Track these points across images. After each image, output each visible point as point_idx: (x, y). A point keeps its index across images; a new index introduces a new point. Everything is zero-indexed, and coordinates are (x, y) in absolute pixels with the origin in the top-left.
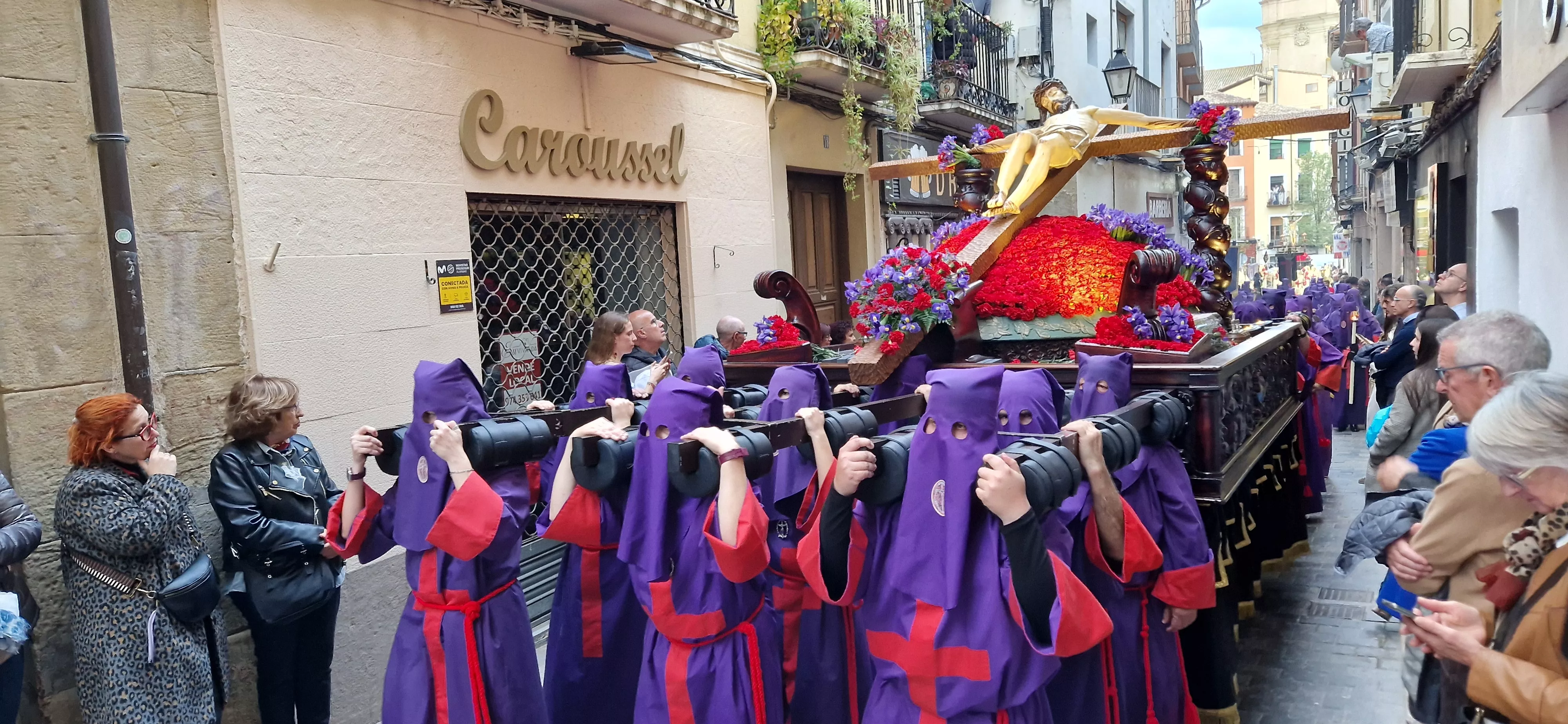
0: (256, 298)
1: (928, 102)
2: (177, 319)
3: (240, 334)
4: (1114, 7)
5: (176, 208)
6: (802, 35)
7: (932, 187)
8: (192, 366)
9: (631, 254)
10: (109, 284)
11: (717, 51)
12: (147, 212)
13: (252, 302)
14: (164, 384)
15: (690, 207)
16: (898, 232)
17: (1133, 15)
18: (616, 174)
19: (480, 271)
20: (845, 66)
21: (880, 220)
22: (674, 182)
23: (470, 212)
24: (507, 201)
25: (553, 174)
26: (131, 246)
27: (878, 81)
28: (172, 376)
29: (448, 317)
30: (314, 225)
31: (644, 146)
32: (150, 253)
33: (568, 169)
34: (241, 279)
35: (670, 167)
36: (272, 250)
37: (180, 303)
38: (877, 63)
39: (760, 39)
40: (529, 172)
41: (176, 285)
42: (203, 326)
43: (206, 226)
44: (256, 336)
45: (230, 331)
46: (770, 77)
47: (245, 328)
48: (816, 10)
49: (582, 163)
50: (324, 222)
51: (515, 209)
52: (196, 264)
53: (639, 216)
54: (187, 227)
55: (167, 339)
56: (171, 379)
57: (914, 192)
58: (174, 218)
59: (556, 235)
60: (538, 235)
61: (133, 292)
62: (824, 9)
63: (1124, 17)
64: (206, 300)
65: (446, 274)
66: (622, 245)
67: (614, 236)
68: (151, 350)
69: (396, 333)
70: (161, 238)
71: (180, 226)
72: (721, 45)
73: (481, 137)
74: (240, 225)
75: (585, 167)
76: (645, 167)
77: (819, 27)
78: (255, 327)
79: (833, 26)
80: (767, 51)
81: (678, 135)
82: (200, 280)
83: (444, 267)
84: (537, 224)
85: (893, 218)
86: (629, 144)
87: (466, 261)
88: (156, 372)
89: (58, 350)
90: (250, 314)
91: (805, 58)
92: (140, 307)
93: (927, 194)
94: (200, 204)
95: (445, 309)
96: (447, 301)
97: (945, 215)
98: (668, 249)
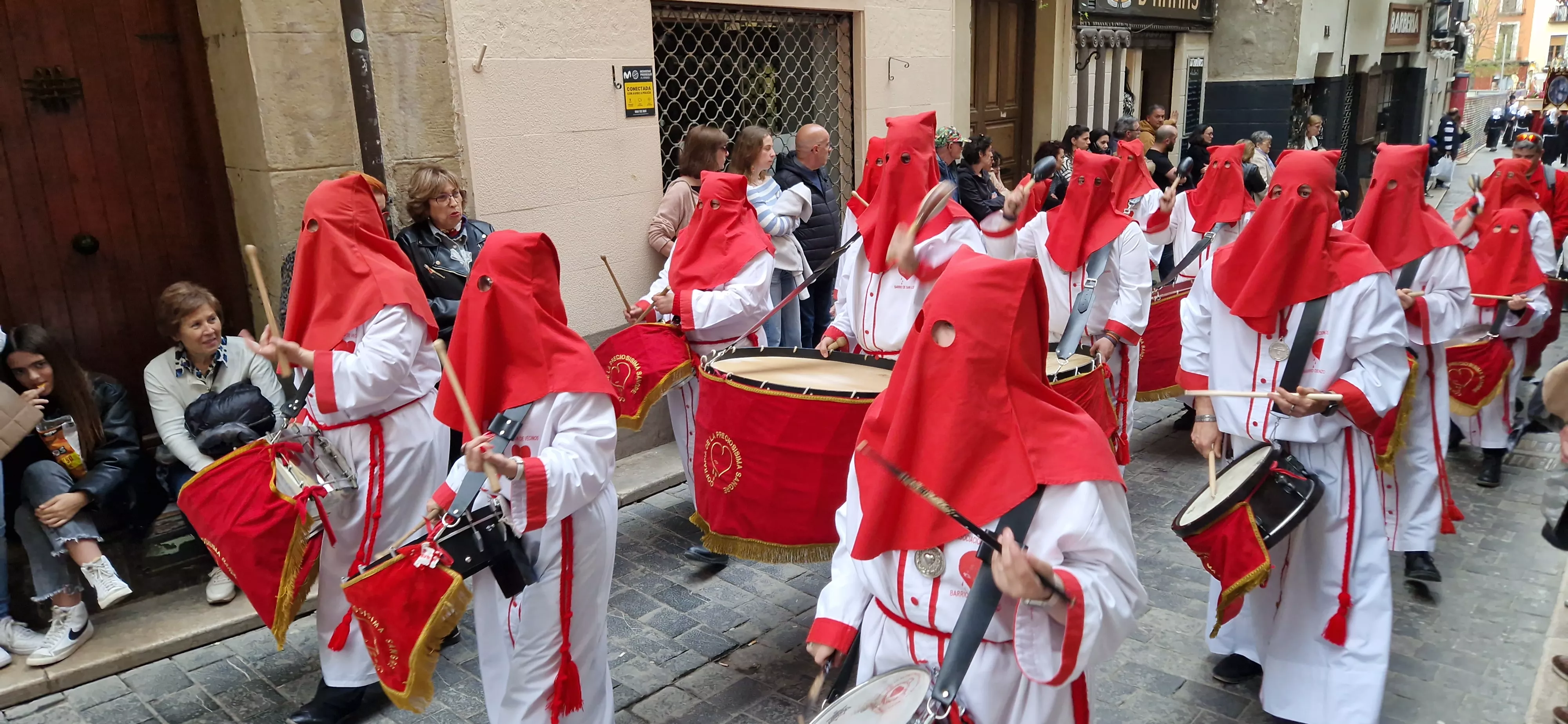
0: (467, 95)
2: (403, 113)
3: (455, 129)
5: (399, 10)
8: (415, 156)
9: (806, 64)
10: (347, 78)
12: (375, 15)
13: (464, 98)
14: (395, 171)
15: (867, 16)
16: (1090, 45)
19: (662, 78)
21: (1071, 33)
23: (654, 19)
24: (689, 8)
26: (364, 45)
28: (401, 164)
29: (633, 121)
30: (516, 29)
32: (380, 51)
34: (454, 79)
36: (480, 52)
37: (404, 99)
41: (401, 81)
42: (424, 120)
43: (424, 28)
44: (468, 132)
45: (446, 126)
47: (459, 123)
50: (523, 26)
51: (697, 16)
52: (417, 63)
53: (816, 26)
54: (408, 28)
55: (396, 131)
56: (401, 166)
58: (398, 20)
59: (734, 44)
60: (717, 43)
61: (367, 86)
64: (425, 96)
65: (631, 80)
66: (797, 54)
67: (790, 45)
68: (383, 141)
69: (586, 134)
70: (388, 38)
71: (403, 27)
74: (452, 27)
78: (467, 123)
82: (421, 78)
83: (630, 72)
84: (716, 32)
85: (1085, 29)
87: (649, 68)
88: (388, 159)
89: (310, 136)
90: (462, 111)
92: (373, 100)
94: (418, 6)
95: (630, 114)
96: (632, 105)
97: (1146, 27)
98: (843, 60)
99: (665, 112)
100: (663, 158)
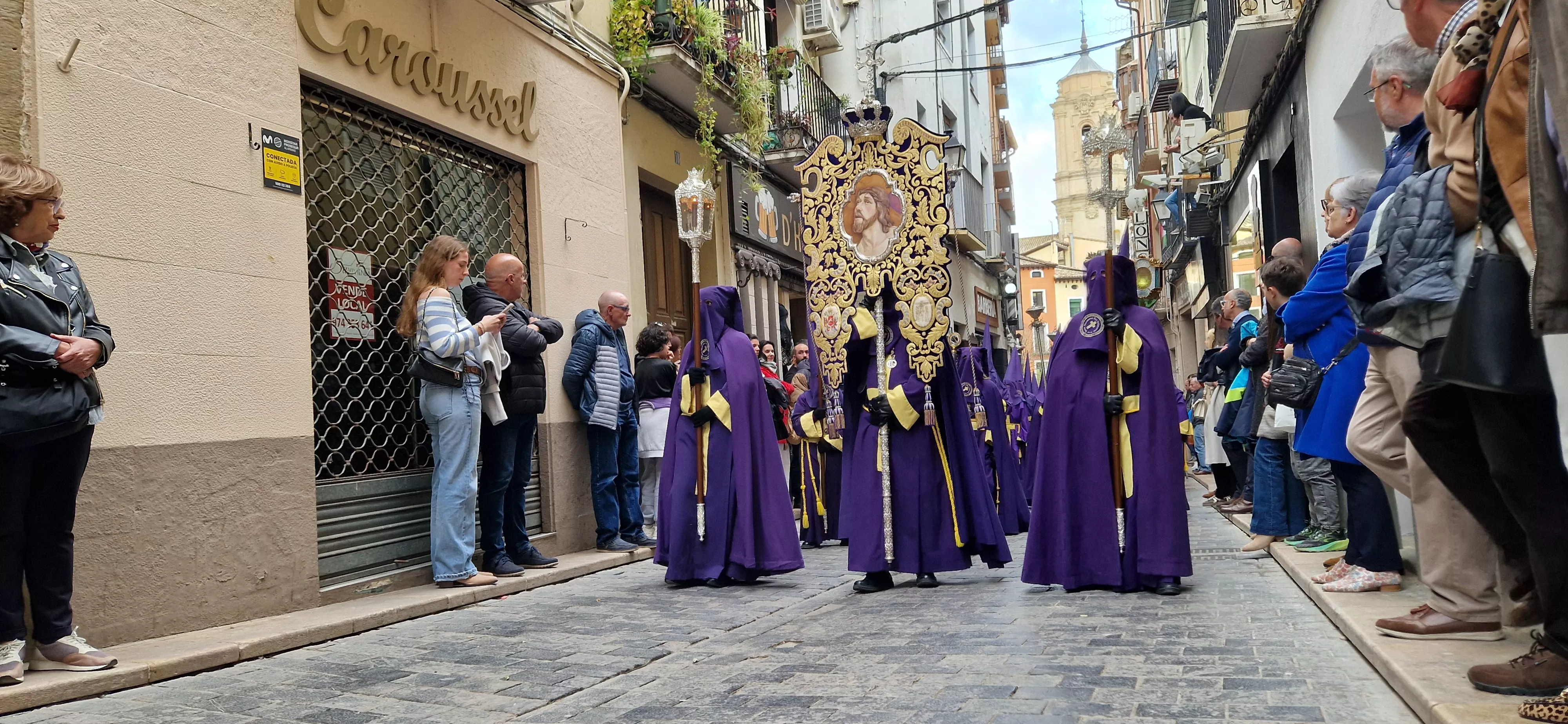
0: (45, 95)
1: (775, 151)
3: (22, 131)
4: (940, 104)
6: (656, 31)
7: (779, 234)
11: (571, 28)
13: (40, 97)
15: (541, 168)
16: (747, 267)
17: (956, 119)
18: (466, 108)
19: (310, 160)
20: (698, 70)
21: (730, 250)
22: (526, 139)
24: (347, 99)
25: (397, 83)
27: (730, 99)
29: (272, 194)
30: (122, 40)
31: (494, 91)
33: (412, 83)
34: (27, 71)
35: (521, 121)
36: (68, 49)
38: (728, 81)
39: (613, 33)
40: (371, 72)
44: (39, 140)
45: (8, 126)
46: (622, 69)
47: (28, 126)
48: (668, 7)
49: (428, 83)
50: (133, 41)
57: (762, 233)
62: (678, 7)
63: (949, 119)
65: (272, 146)
69: (211, 190)
72: (574, 23)
73: (319, 18)
74: (31, 9)
75: (430, 88)
76: (494, 111)
77: (673, 22)
78: (41, 127)
79: (687, 27)
80: (620, 44)
81: (529, 92)
83: (270, 137)
85: (742, 251)
86: (478, 82)
87: (296, 142)
90: (36, 112)
91: (660, 52)
93: (774, 240)
95: (269, 184)
96: (272, 175)
97: (790, 267)
98: (515, 210)
99: (313, 202)
100: (310, 255)
